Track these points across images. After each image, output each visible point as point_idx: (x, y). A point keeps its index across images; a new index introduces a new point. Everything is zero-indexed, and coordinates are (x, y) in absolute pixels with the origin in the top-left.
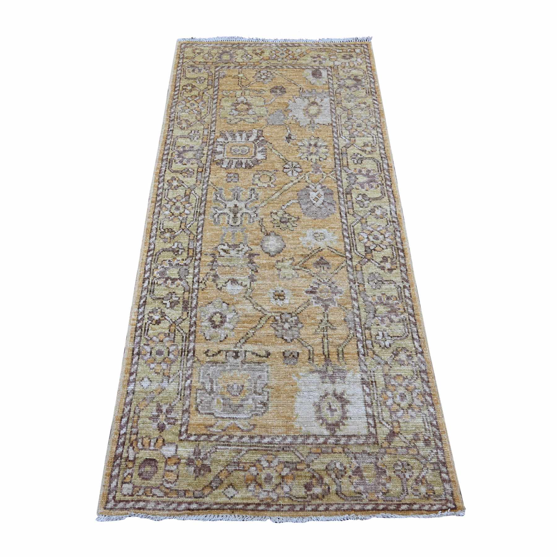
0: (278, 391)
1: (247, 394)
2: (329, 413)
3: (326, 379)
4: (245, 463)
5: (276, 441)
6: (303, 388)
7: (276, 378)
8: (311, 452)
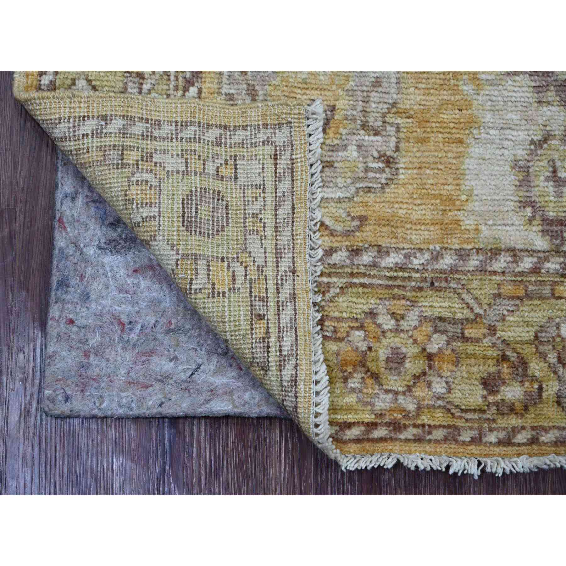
0: (424, 124)
1: (344, 132)
2: (551, 189)
3: (549, 94)
4: (338, 320)
5: (416, 262)
6: (488, 117)
7: (420, 86)
8: (499, 295)
